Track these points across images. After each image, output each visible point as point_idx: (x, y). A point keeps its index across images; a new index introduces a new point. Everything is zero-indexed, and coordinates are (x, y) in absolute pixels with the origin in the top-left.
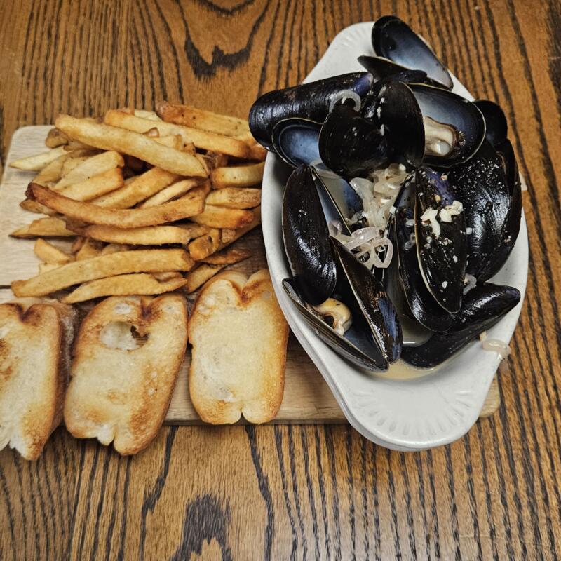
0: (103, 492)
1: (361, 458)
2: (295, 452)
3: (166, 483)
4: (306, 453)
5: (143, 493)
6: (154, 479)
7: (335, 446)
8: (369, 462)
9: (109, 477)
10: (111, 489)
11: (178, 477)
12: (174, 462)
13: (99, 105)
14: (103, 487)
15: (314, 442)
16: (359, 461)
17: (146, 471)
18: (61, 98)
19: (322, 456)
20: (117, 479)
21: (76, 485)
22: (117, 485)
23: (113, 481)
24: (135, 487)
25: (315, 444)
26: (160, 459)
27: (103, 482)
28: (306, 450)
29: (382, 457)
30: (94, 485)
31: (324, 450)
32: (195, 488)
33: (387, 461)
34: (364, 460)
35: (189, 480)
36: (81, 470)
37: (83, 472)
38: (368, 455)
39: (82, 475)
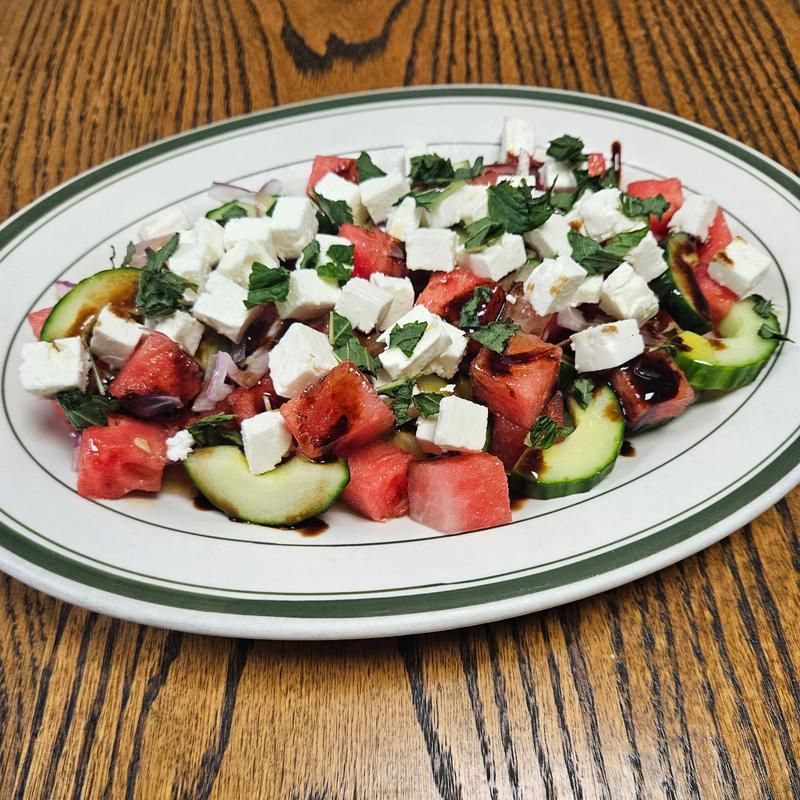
0: (79, 785)
1: (652, 711)
2: (507, 698)
3: (223, 768)
4: (532, 700)
5: (170, 788)
6: (196, 758)
7: (593, 683)
8: (671, 720)
9: (94, 750)
10: (98, 780)
11: (250, 752)
12: (243, 718)
13: (136, 104)
14: (80, 774)
15: (547, 673)
16: (649, 716)
17: (178, 739)
18: (71, 94)
19: (566, 705)
20: (114, 758)
21: (20, 770)
22: (111, 769)
23: (104, 762)
24: (154, 774)
25: (549, 679)
26: (213, 713)
27: (80, 763)
28: (531, 692)
29: (697, 709)
30: (60, 769)
31: (570, 694)
32: (288, 778)
33: (708, 717)
34: (660, 714)
35: (276, 759)
36: (34, 735)
37: (38, 740)
38: (667, 703)
39: (36, 747)
